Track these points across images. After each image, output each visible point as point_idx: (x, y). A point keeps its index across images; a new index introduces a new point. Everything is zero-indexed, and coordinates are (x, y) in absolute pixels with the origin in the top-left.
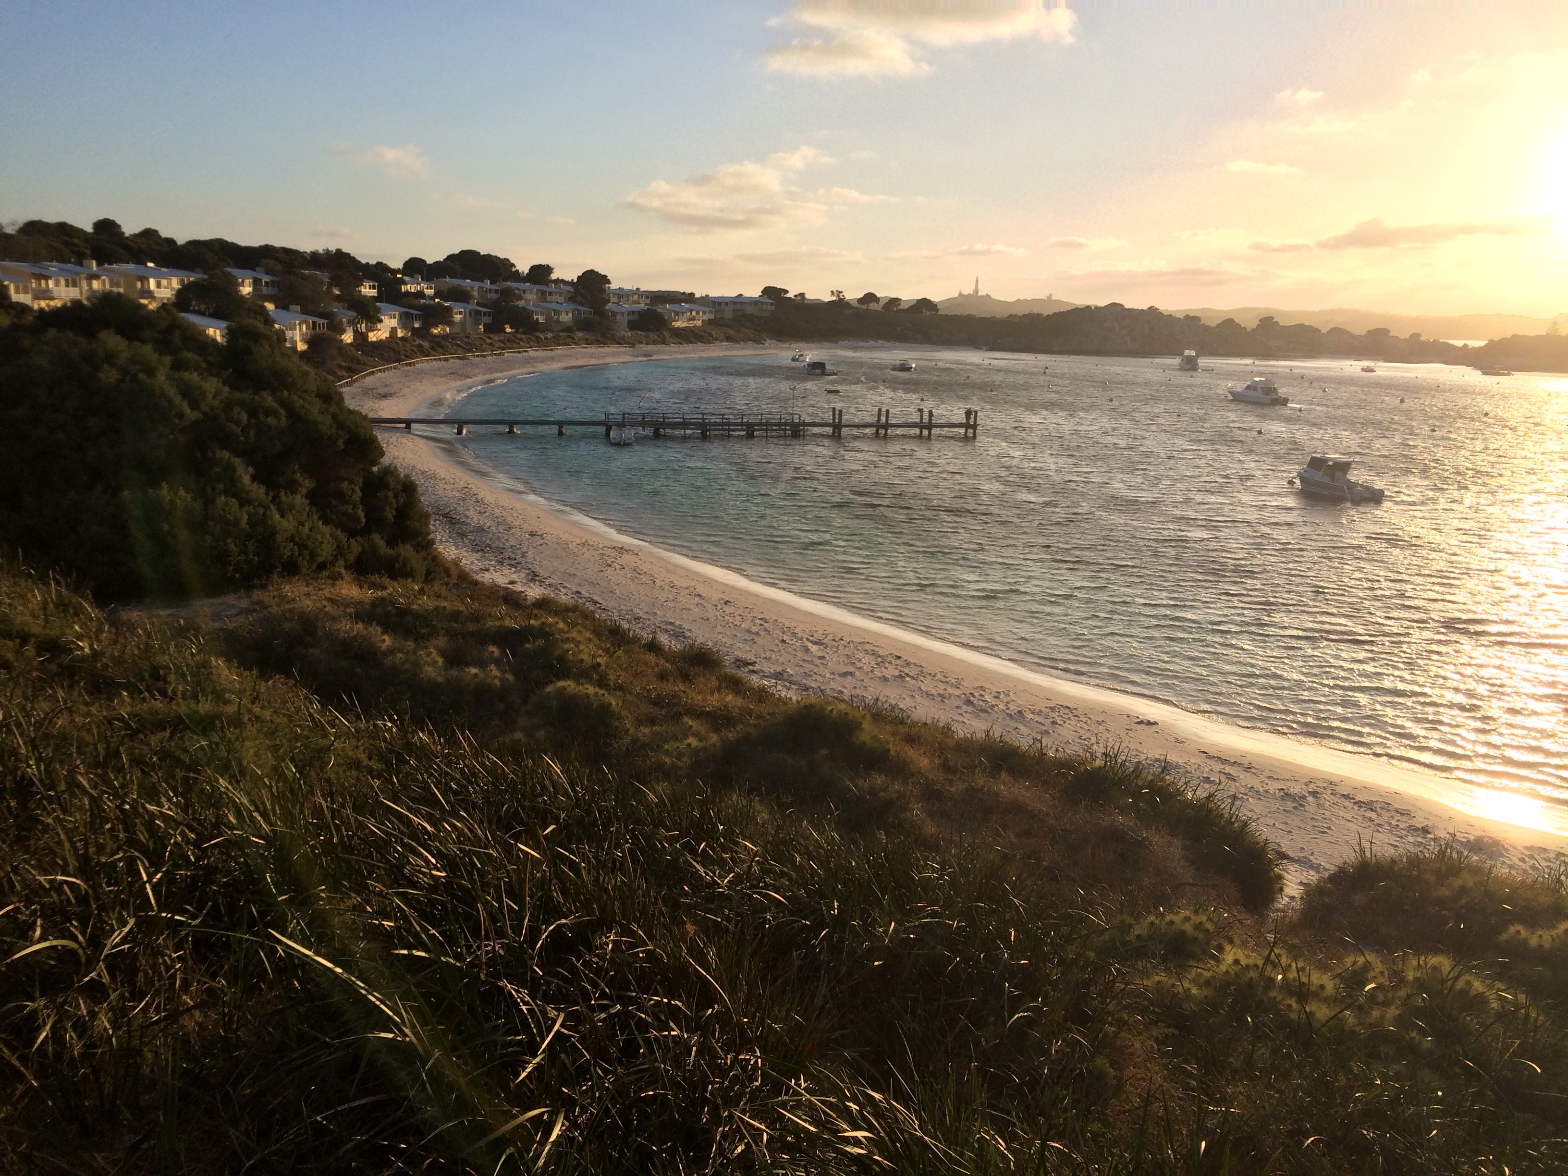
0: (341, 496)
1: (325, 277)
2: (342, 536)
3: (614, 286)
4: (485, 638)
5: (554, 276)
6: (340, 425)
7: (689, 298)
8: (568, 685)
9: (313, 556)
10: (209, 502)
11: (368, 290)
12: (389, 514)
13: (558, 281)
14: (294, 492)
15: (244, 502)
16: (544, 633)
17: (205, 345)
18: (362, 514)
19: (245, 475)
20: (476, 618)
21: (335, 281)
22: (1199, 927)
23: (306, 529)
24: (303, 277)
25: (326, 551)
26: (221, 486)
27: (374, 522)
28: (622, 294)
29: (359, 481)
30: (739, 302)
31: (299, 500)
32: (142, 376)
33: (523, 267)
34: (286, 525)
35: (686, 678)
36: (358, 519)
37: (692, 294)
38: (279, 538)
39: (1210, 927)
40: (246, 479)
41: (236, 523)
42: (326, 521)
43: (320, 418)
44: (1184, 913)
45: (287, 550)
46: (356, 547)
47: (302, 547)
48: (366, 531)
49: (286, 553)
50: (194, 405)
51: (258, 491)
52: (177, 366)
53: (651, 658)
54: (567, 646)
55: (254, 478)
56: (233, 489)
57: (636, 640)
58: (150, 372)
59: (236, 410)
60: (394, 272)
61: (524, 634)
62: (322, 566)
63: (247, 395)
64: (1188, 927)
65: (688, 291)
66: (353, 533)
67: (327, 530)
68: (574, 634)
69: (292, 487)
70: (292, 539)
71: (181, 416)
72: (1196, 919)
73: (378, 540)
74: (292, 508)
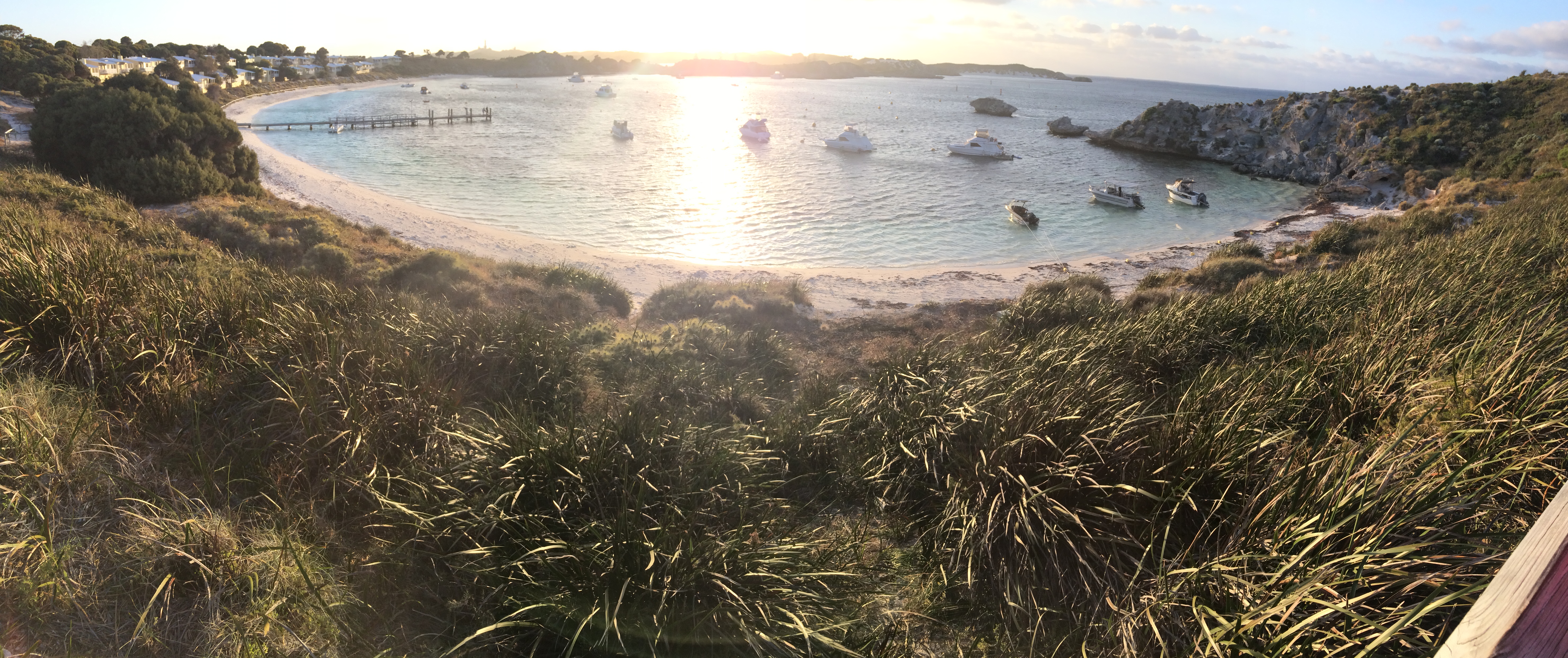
0: (226, 159)
1: (214, 57)
2: (227, 178)
3: (330, 54)
4: (286, 224)
5: (306, 52)
6: (225, 127)
7: (363, 59)
8: (324, 245)
9: (215, 187)
10: (174, 163)
11: (232, 63)
12: (245, 167)
13: (307, 54)
14: (207, 158)
15: (187, 163)
16: (312, 222)
17: (169, 92)
18: (234, 167)
19: (187, 151)
20: (281, 215)
21: (218, 59)
22: (605, 328)
23: (212, 175)
24: (205, 58)
25: (220, 184)
26: (178, 156)
27: (239, 171)
28: (334, 58)
29: (233, 152)
30: (385, 59)
31: (209, 162)
32: (146, 107)
33: (292, 49)
34: (204, 173)
35: (375, 241)
36: (232, 169)
37: (364, 57)
38: (202, 179)
39: (609, 327)
40: (188, 152)
41: (184, 172)
42: (220, 171)
43: (217, 124)
44: (599, 324)
45: (205, 184)
46: (232, 182)
47: (211, 182)
48: (235, 176)
49: (204, 185)
50: (167, 120)
51: (193, 158)
52: (160, 102)
53: (358, 232)
54: (322, 228)
55: (191, 152)
56: (183, 158)
57: (350, 225)
58: (149, 105)
59: (183, 121)
60: (243, 53)
61: (302, 223)
62: (219, 191)
63: (187, 115)
64: (601, 329)
65: (362, 55)
66: (231, 176)
67: (220, 175)
68: (325, 222)
69: (206, 156)
70: (207, 179)
71: (162, 124)
72: (603, 325)
73: (241, 179)
74: (206, 165)
